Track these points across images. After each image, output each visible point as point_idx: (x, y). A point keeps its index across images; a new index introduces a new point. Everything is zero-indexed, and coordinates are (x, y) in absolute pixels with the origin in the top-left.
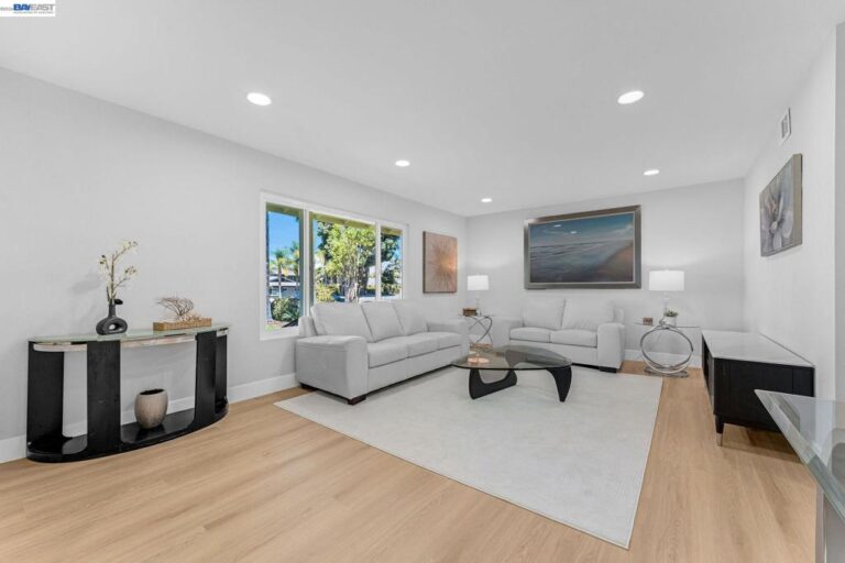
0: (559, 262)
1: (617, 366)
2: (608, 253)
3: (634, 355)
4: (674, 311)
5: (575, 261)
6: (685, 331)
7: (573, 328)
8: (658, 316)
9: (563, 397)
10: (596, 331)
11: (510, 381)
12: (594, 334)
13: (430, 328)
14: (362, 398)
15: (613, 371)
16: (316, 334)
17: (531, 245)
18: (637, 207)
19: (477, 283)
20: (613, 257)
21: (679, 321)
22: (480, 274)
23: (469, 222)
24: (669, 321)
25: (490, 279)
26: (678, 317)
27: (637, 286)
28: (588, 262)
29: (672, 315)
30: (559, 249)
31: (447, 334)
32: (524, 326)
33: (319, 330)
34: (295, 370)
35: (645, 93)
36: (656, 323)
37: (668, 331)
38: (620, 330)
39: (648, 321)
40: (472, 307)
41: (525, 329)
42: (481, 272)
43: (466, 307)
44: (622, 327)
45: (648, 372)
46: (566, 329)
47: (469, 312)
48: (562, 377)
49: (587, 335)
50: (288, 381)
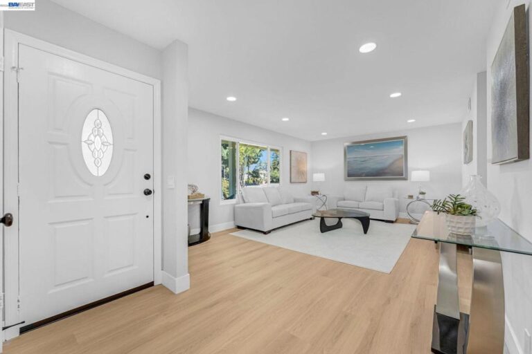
0: (362, 166)
1: (394, 220)
2: (390, 161)
3: (403, 215)
4: (423, 191)
5: (372, 165)
6: (428, 201)
7: (372, 200)
8: (416, 194)
9: (365, 232)
10: (383, 202)
11: (339, 225)
12: (381, 204)
13: (295, 201)
14: (269, 232)
15: (392, 222)
16: (244, 202)
17: (348, 157)
18: (406, 137)
19: (319, 177)
20: (393, 163)
21: (426, 196)
22: (320, 172)
23: (313, 144)
24: (421, 197)
25: (325, 176)
26: (426, 195)
27: (405, 179)
28: (379, 166)
29: (423, 193)
30: (363, 159)
31: (303, 204)
32: (344, 200)
33: (246, 200)
34: (234, 220)
35: (402, 93)
36: (415, 197)
37: (421, 202)
38: (395, 202)
39: (411, 197)
40: (316, 190)
41: (346, 201)
42: (321, 171)
43: (313, 190)
44: (397, 200)
45: (411, 223)
46: (368, 201)
47: (314, 193)
48: (365, 222)
49: (378, 205)
50: (231, 225)
